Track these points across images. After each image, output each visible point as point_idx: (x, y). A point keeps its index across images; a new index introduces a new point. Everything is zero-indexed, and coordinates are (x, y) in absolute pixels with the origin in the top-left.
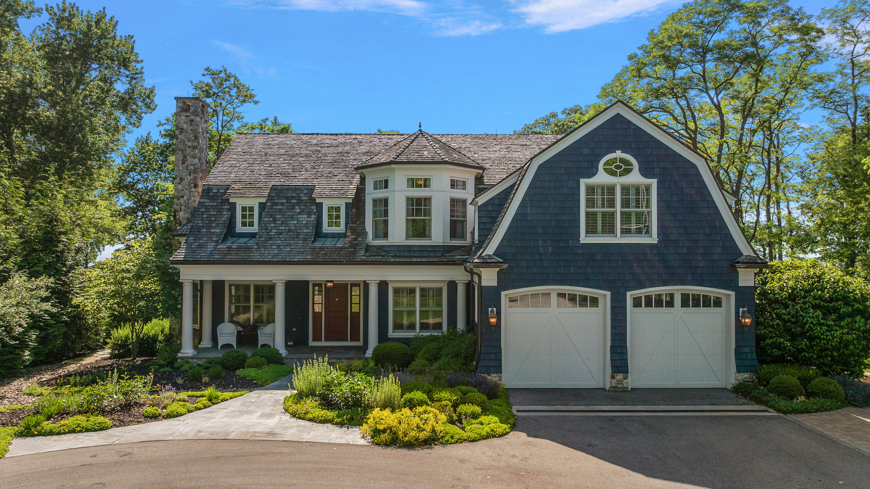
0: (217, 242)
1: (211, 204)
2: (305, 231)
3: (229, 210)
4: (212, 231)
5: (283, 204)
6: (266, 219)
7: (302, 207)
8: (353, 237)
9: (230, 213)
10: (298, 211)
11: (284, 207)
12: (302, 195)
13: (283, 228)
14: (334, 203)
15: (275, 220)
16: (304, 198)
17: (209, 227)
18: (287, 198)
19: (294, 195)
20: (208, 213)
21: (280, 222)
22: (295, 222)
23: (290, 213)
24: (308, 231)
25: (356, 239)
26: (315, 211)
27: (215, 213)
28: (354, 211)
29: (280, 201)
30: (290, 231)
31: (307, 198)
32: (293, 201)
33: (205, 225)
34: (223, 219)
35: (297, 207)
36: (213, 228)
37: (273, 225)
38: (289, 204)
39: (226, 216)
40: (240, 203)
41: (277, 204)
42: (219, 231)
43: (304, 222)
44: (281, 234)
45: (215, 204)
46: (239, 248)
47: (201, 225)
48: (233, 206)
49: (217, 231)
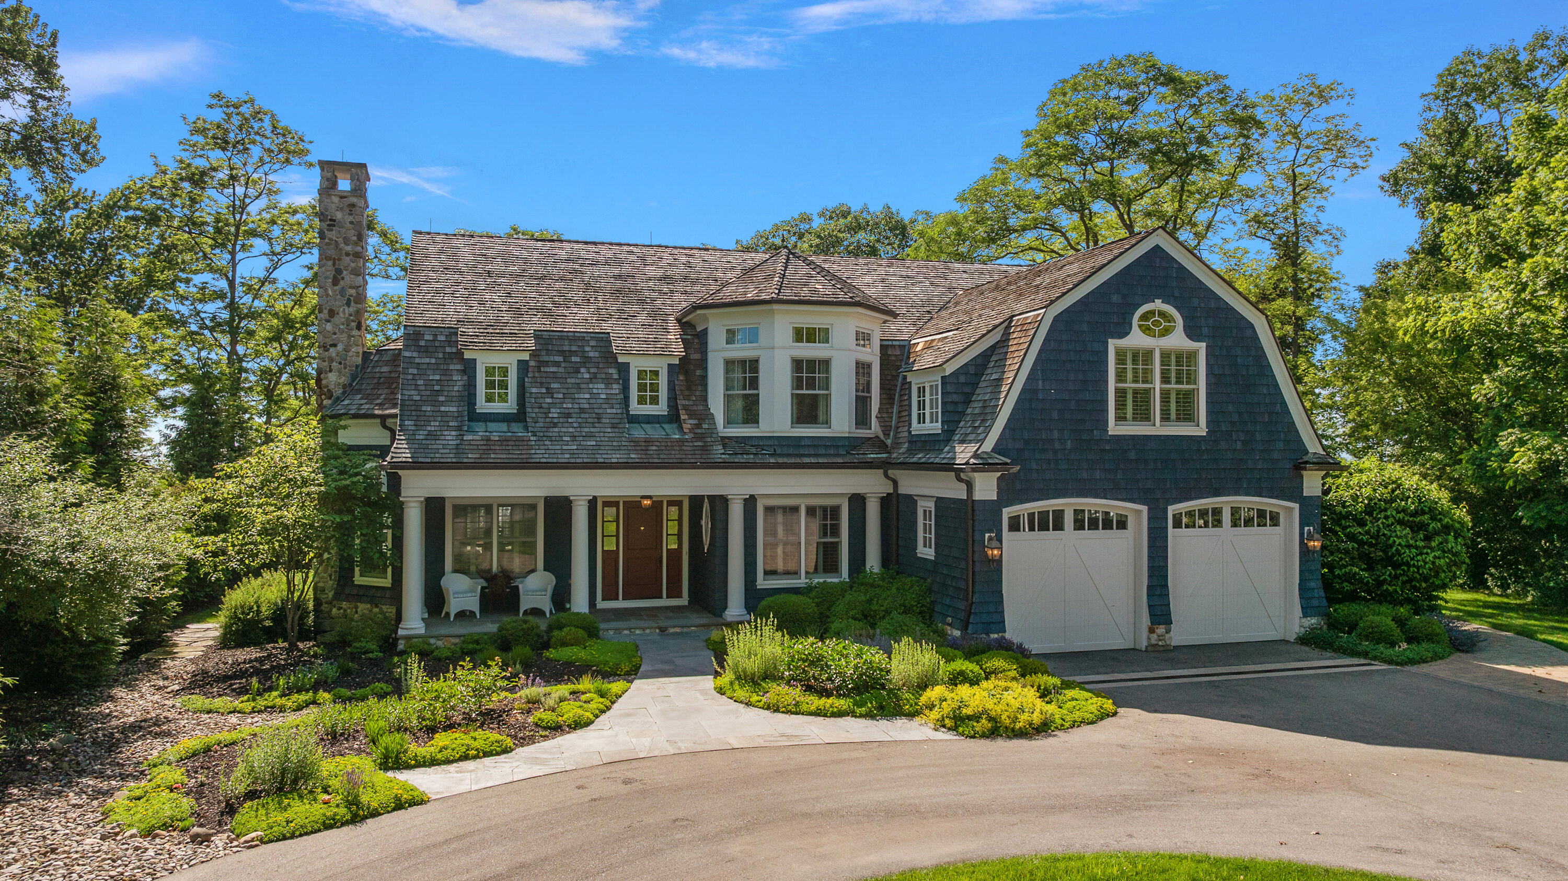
0: (459, 428)
1: (427, 360)
2: (609, 411)
3: (464, 372)
4: (443, 409)
5: (557, 364)
6: (534, 390)
7: (592, 370)
8: (692, 421)
9: (465, 378)
10: (587, 376)
11: (561, 370)
12: (587, 349)
13: (570, 406)
14: (648, 364)
15: (550, 392)
16: (591, 354)
17: (435, 403)
18: (562, 353)
19: (574, 348)
20: (425, 377)
21: (561, 396)
22: (587, 396)
23: (573, 381)
24: (614, 411)
25: (698, 426)
26: (616, 376)
27: (438, 377)
28: (681, 378)
29: (552, 358)
30: (582, 410)
31: (597, 354)
32: (573, 359)
33: (425, 398)
34: (456, 388)
35: (582, 370)
36: (442, 404)
37: (549, 400)
38: (567, 365)
39: (459, 383)
40: (484, 361)
41: (547, 364)
42: (455, 409)
43: (603, 396)
44: (568, 415)
45: (433, 361)
46: (504, 441)
47: (418, 398)
48: (469, 368)
49: (451, 409)
